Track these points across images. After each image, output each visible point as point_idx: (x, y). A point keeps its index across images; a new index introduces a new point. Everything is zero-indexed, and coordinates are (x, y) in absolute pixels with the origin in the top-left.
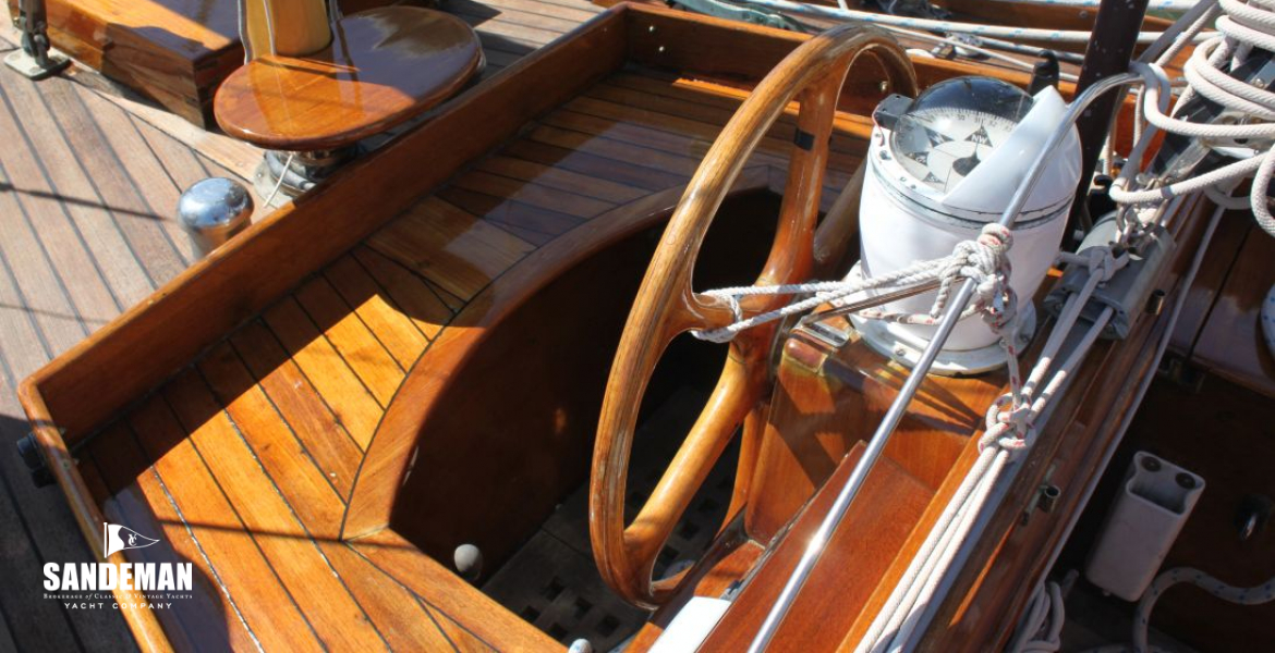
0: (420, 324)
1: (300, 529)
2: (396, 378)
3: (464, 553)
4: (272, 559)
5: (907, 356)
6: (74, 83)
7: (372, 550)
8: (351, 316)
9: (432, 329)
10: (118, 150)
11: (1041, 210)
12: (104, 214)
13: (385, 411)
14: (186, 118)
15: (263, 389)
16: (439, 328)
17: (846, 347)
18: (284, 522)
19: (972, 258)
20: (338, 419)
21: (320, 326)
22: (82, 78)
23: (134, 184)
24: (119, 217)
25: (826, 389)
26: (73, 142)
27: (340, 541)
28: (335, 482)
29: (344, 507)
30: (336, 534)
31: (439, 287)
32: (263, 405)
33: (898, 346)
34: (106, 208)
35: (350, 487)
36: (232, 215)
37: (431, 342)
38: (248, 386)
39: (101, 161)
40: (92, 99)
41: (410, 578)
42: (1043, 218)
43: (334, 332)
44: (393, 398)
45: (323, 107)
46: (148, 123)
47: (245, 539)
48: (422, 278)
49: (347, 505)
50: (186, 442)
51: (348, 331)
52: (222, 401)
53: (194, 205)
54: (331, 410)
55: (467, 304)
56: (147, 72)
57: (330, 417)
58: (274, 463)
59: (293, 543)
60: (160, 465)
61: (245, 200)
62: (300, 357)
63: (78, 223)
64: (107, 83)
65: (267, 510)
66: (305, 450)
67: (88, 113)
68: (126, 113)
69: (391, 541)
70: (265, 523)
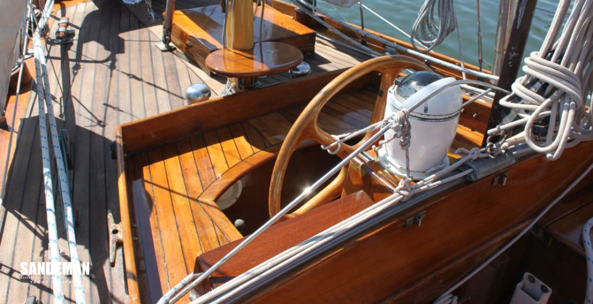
0: (253, 147)
1: (186, 194)
2: (238, 161)
3: (239, 222)
4: (173, 199)
5: (391, 169)
6: (174, 55)
7: (205, 205)
8: (232, 141)
9: (256, 150)
10: (180, 76)
11: (435, 116)
12: (166, 94)
13: (229, 169)
14: (205, 72)
15: (193, 153)
16: (259, 150)
17: (372, 162)
18: (182, 191)
19: (393, 117)
20: (213, 167)
21: (220, 140)
22: (178, 54)
23: (180, 88)
24: (171, 95)
25: (360, 175)
26: (167, 72)
27: (197, 200)
28: (203, 184)
29: (202, 191)
30: (196, 198)
31: (266, 140)
32: (191, 158)
33: (389, 165)
34: (168, 92)
35: (207, 186)
36: (202, 96)
37: (254, 153)
38: (189, 151)
39: (173, 79)
40: (178, 60)
41: (213, 216)
42: (436, 119)
43: (224, 144)
44: (234, 166)
45: (240, 65)
46: (192, 71)
47: (168, 192)
48: (261, 135)
49: (204, 191)
50: (162, 162)
51: (229, 144)
52: (179, 153)
53: (192, 90)
54: (212, 164)
55: (272, 146)
56: (198, 55)
57: (211, 166)
58: (186, 174)
59: (182, 197)
60: (151, 166)
61: (208, 93)
62: (209, 147)
63: (158, 95)
64: (185, 57)
65: (178, 186)
66: (198, 173)
67: (175, 64)
68: (187, 66)
69: (213, 205)
70: (176, 189)
